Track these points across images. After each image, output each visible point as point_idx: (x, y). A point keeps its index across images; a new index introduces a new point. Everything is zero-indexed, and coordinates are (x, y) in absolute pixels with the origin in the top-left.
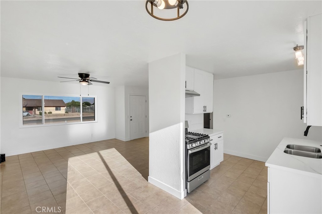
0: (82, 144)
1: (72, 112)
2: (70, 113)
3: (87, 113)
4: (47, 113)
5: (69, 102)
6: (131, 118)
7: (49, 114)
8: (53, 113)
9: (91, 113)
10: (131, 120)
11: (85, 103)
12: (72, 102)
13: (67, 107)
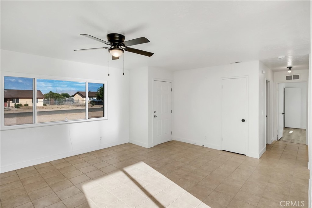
0: (88, 153)
1: (51, 105)
2: (48, 106)
3: (67, 106)
4: (23, 106)
5: (46, 93)
6: (155, 114)
7: (26, 107)
8: (29, 105)
9: (73, 106)
10: (155, 117)
11: (63, 94)
12: (50, 93)
13: (44, 98)
